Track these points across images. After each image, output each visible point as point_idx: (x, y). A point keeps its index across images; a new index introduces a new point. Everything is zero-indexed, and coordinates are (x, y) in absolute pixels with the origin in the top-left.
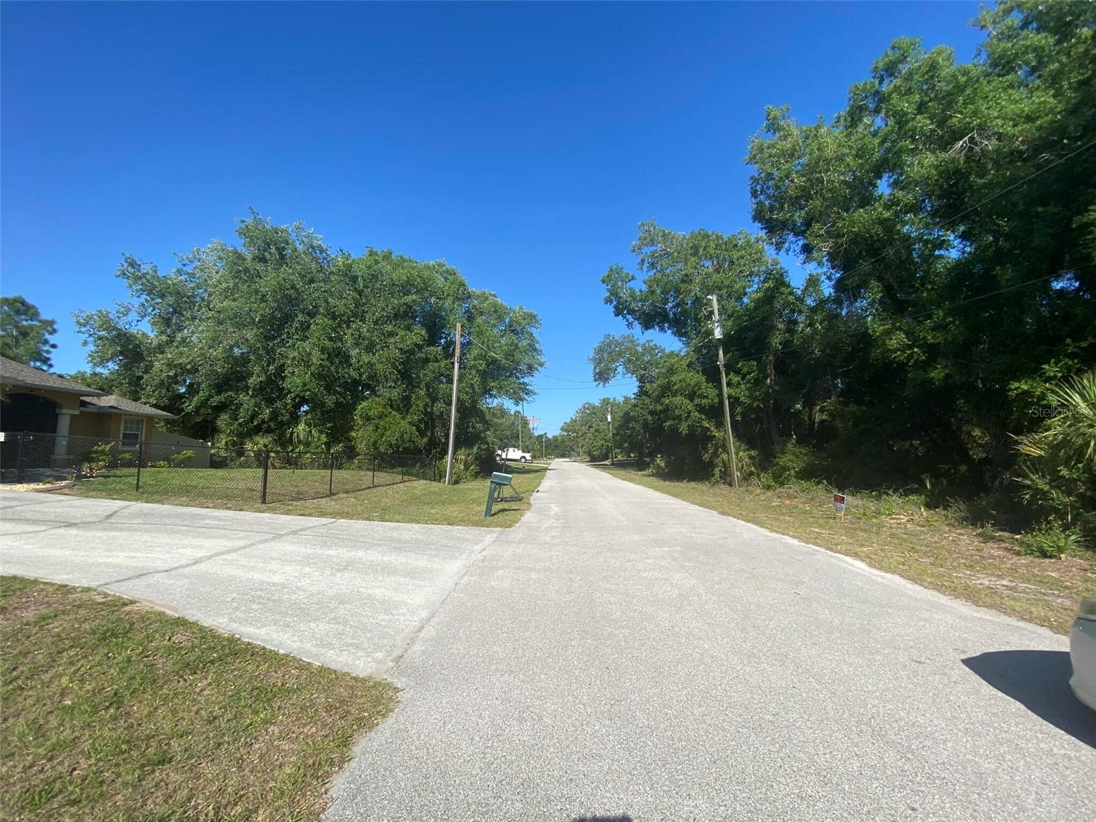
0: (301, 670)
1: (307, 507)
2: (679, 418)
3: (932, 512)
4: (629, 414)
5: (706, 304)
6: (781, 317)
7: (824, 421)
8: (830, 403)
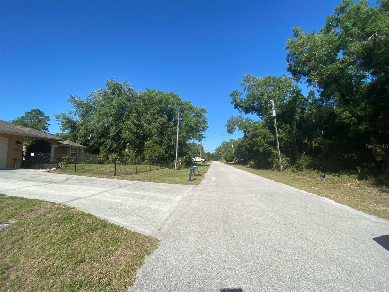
0: (127, 232)
1: (129, 177)
2: (259, 146)
3: (360, 181)
4: (240, 145)
5: (269, 103)
6: (299, 107)
7: (316, 146)
8: (319, 139)
